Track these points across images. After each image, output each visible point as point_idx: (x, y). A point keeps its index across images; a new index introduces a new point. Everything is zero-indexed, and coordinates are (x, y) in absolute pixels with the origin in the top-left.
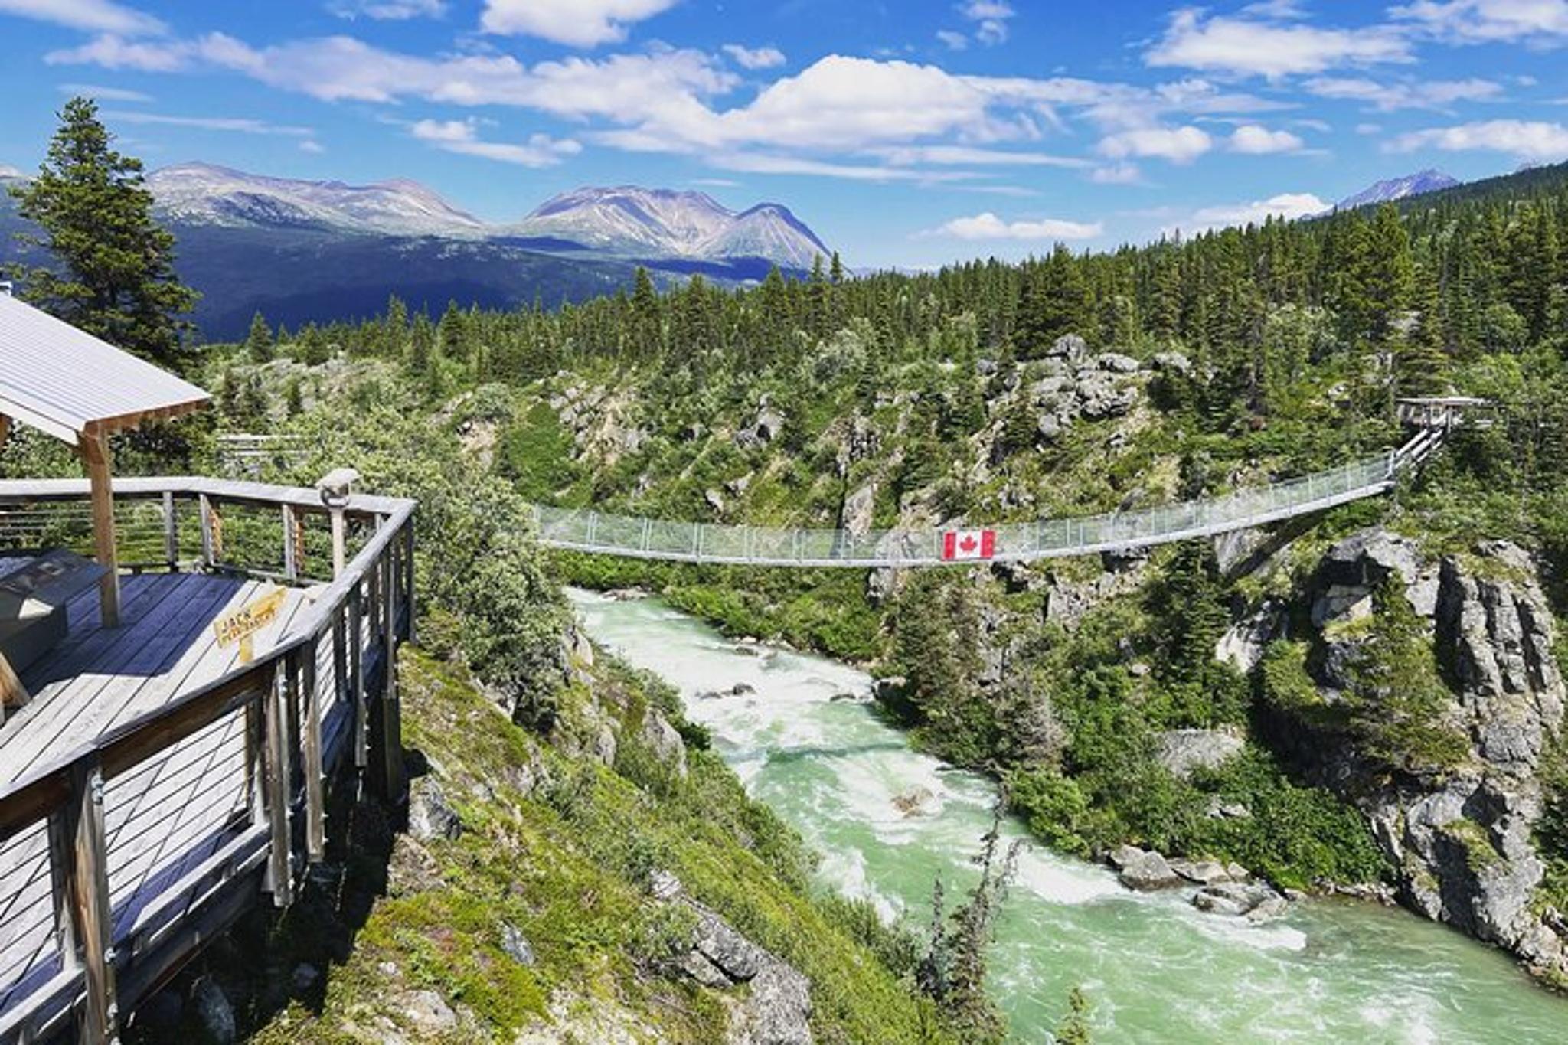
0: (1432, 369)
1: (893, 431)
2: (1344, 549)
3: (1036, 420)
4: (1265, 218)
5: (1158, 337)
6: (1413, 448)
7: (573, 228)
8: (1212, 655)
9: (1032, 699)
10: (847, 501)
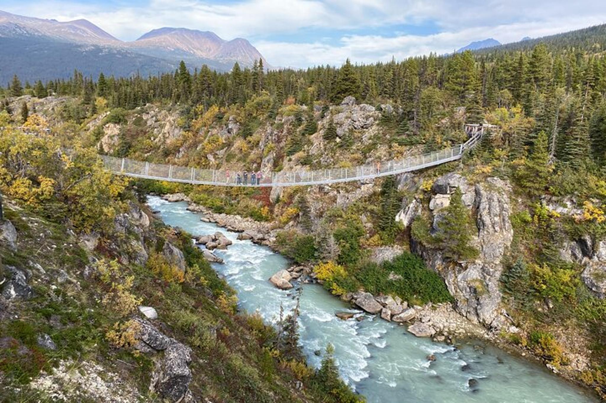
0: (478, 113)
1: (282, 132)
2: (441, 180)
3: (336, 130)
4: (429, 54)
5: (383, 98)
6: (469, 143)
7: (158, 44)
8: (394, 219)
9: (327, 237)
10: (263, 160)
